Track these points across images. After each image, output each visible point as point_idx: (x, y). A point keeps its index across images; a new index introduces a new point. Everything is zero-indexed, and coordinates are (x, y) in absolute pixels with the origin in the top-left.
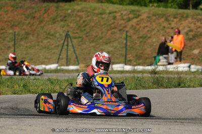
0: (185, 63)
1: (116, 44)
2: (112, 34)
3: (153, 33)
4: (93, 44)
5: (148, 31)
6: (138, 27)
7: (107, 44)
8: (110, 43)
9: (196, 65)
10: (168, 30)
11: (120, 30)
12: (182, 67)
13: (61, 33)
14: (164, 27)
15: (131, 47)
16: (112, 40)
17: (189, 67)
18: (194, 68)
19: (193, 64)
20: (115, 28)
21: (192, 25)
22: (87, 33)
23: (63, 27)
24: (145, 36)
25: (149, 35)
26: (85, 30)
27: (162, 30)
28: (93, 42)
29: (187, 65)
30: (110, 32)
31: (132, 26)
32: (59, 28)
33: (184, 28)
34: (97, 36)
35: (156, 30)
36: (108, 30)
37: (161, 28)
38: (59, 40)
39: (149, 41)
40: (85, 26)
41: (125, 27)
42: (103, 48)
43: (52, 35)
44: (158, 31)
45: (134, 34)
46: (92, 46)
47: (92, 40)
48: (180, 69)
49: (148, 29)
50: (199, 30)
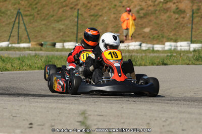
0: (136, 41)
1: (67, 22)
2: (63, 12)
3: (104, 11)
4: (44, 22)
5: (100, 9)
6: (89, 5)
7: (58, 22)
8: (61, 20)
9: (147, 43)
10: (119, 9)
11: (72, 8)
12: (133, 45)
13: (12, 11)
14: (115, 5)
15: (83, 26)
16: (64, 18)
17: (140, 45)
18: (145, 46)
19: (144, 43)
20: (67, 6)
21: (143, 4)
22: (38, 11)
23: (14, 5)
24: (96, 14)
25: (100, 14)
26: (36, 8)
27: (114, 8)
28: (44, 19)
29: (138, 43)
30: (61, 10)
31: (84, 4)
32: (10, 6)
33: (135, 6)
34: (48, 14)
35: (107, 8)
36: (59, 8)
37: (113, 6)
38: (10, 17)
39: (100, 19)
40: (36, 4)
41: (77, 5)
42: (54, 26)
43: (3, 13)
44: (110, 9)
45: (86, 12)
46: (44, 24)
47: (43, 17)
48: (131, 48)
49: (99, 7)
50: (150, 8)
